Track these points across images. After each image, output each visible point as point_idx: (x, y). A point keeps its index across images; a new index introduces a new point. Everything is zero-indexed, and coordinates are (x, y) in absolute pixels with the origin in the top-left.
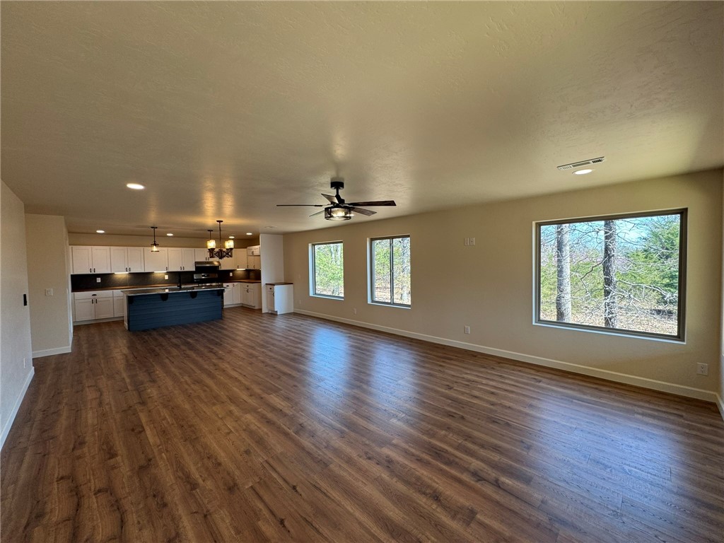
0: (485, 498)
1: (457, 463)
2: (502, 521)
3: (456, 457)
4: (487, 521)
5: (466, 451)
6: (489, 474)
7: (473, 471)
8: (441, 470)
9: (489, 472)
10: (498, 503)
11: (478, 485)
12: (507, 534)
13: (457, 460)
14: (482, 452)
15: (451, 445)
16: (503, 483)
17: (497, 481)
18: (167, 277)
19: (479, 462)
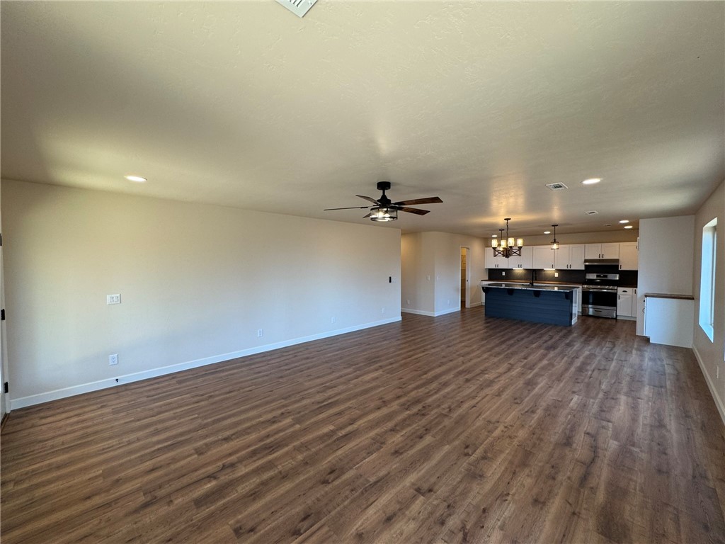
0: (206, 464)
1: (251, 457)
2: (182, 467)
3: (259, 459)
4: (189, 459)
5: (262, 468)
6: (225, 475)
7: (236, 465)
8: (249, 446)
9: (227, 476)
10: (196, 470)
11: (220, 464)
12: (172, 466)
13: (255, 458)
14: (256, 480)
15: (276, 459)
16: (209, 482)
17: (215, 478)
18: (556, 275)
19: (243, 473)
